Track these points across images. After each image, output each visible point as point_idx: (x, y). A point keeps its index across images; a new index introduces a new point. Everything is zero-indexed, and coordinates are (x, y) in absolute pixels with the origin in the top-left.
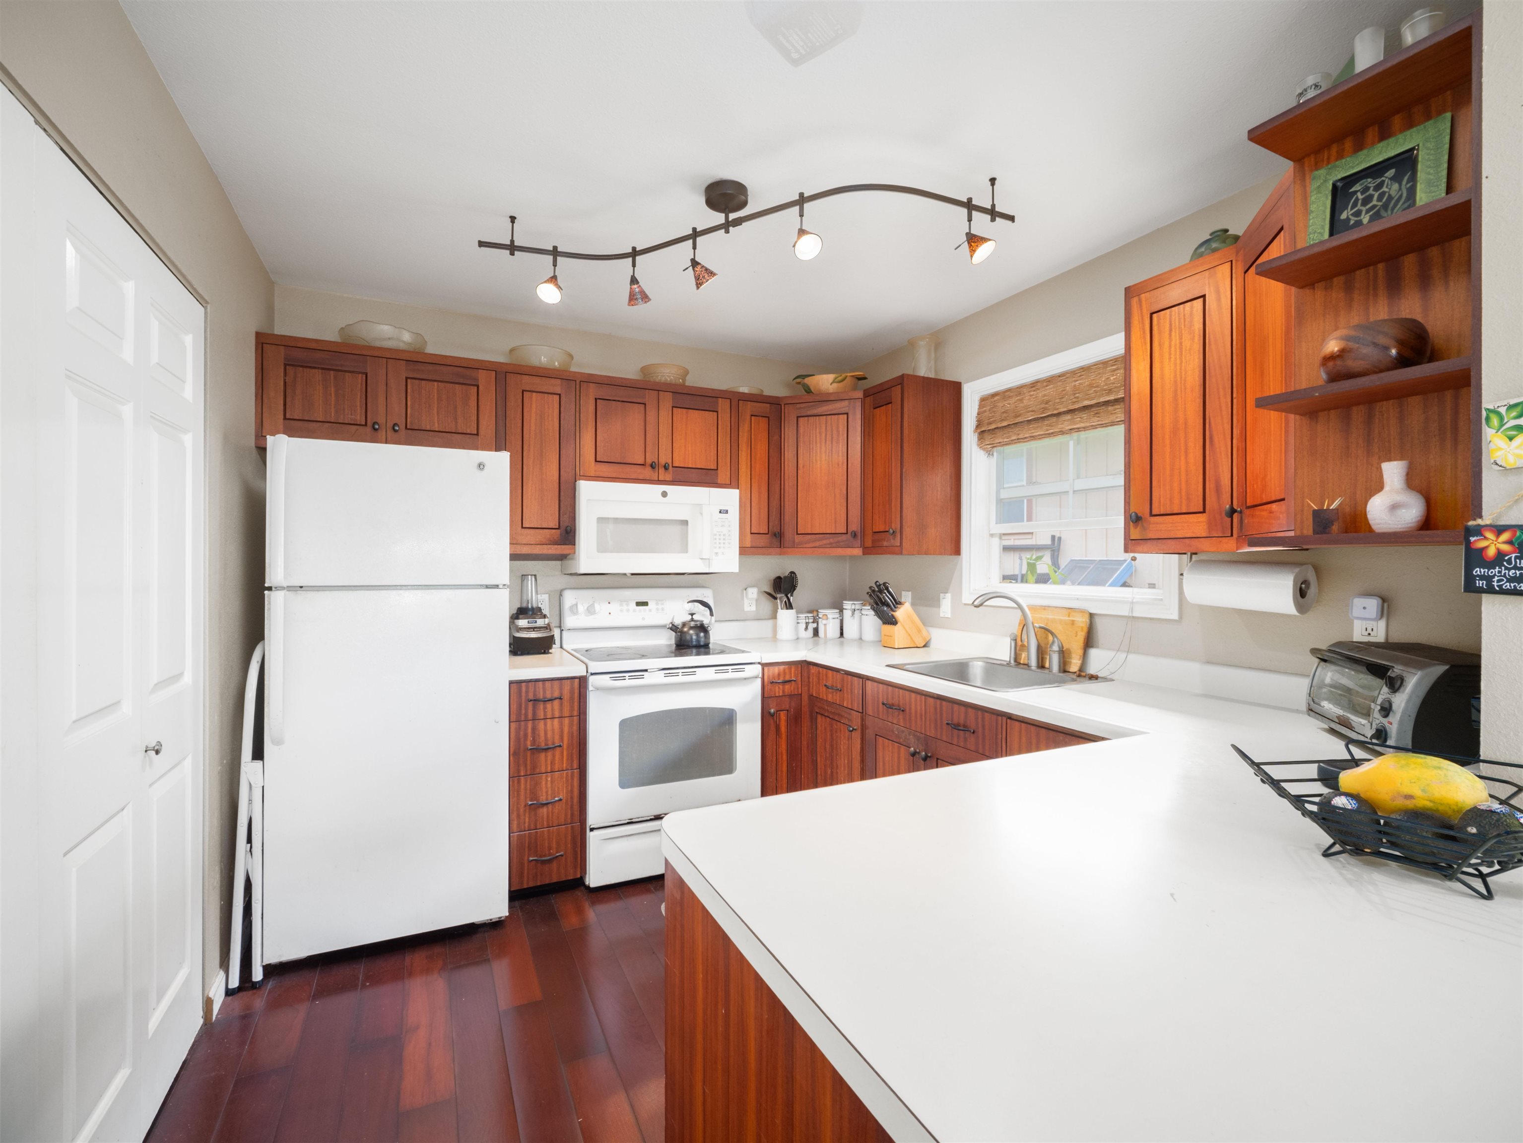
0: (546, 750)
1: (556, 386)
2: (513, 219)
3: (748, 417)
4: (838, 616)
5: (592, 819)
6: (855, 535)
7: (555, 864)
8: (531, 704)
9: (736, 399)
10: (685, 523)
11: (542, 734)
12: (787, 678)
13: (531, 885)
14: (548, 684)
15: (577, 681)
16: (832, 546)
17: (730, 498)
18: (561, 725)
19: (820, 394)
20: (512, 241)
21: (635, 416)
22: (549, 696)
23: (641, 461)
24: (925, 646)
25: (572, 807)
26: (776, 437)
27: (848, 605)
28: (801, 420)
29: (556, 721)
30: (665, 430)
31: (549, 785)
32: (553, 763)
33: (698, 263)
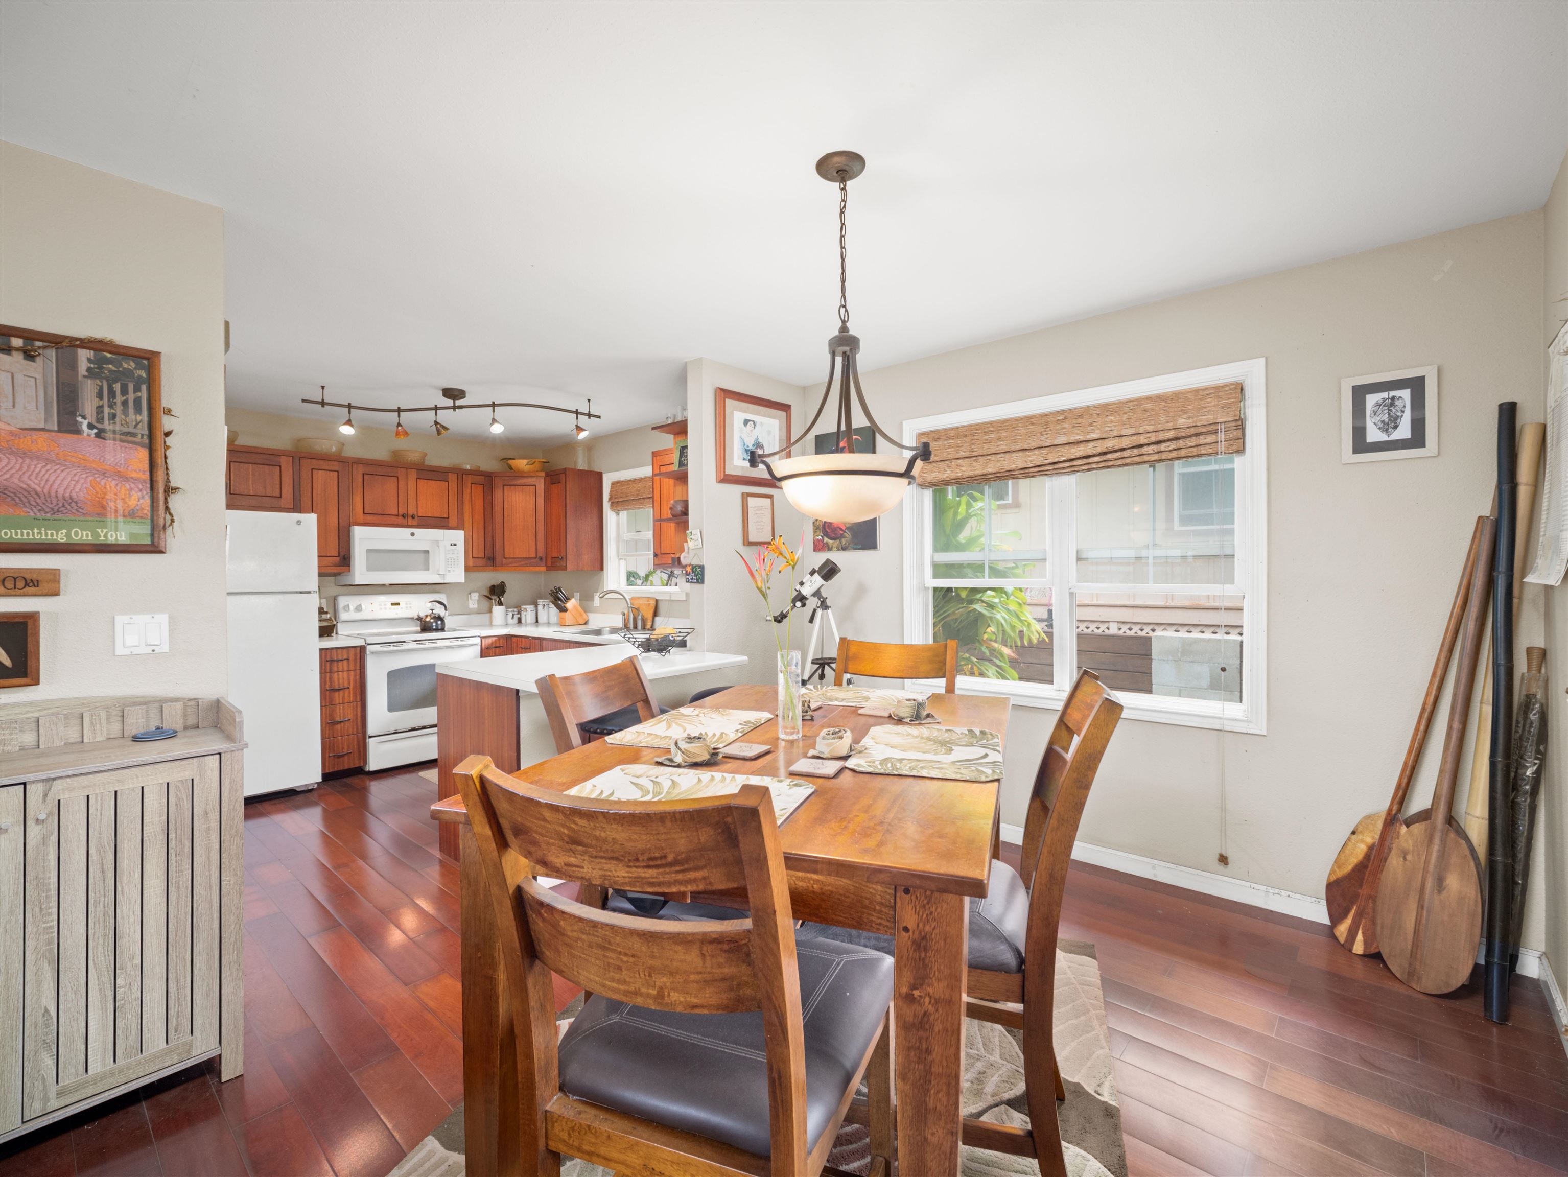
0: (339, 690)
1: (336, 466)
2: (323, 388)
3: (470, 484)
4: (534, 609)
5: (371, 730)
6: (541, 559)
7: (346, 758)
8: (328, 663)
9: (461, 473)
10: (427, 552)
11: (336, 680)
12: (498, 645)
13: (331, 771)
14: (339, 651)
15: (358, 649)
16: (526, 565)
17: (458, 536)
18: (349, 676)
19: (519, 471)
20: (323, 400)
21: (391, 484)
22: (340, 658)
23: (396, 513)
24: (585, 624)
25: (357, 724)
26: (490, 497)
27: (540, 602)
28: (505, 487)
29: (345, 673)
30: (412, 493)
31: (342, 711)
32: (343, 698)
33: (438, 423)
